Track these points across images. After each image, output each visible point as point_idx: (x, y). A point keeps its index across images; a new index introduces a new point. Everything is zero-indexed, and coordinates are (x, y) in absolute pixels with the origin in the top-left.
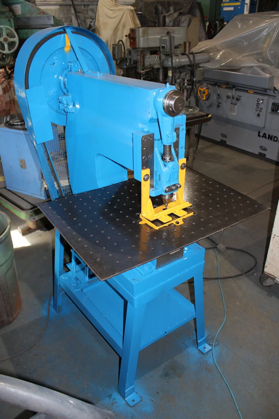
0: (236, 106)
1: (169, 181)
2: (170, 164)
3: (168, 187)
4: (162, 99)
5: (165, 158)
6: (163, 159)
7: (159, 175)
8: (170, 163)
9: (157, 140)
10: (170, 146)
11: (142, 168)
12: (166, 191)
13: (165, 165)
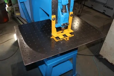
3: (63, 24)
5: (63, 11)
8: (65, 13)
9: (59, 2)
11: (52, 15)
12: (62, 26)
13: (62, 14)
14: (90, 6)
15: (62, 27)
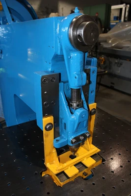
0: (120, 68)
1: (76, 131)
2: (78, 112)
3: (75, 138)
4: (67, 29)
5: (72, 104)
6: (70, 105)
7: (65, 124)
8: (78, 110)
9: (62, 82)
10: (78, 91)
11: (44, 116)
12: (72, 142)
13: (72, 113)
14: (110, 85)
15: (71, 145)
